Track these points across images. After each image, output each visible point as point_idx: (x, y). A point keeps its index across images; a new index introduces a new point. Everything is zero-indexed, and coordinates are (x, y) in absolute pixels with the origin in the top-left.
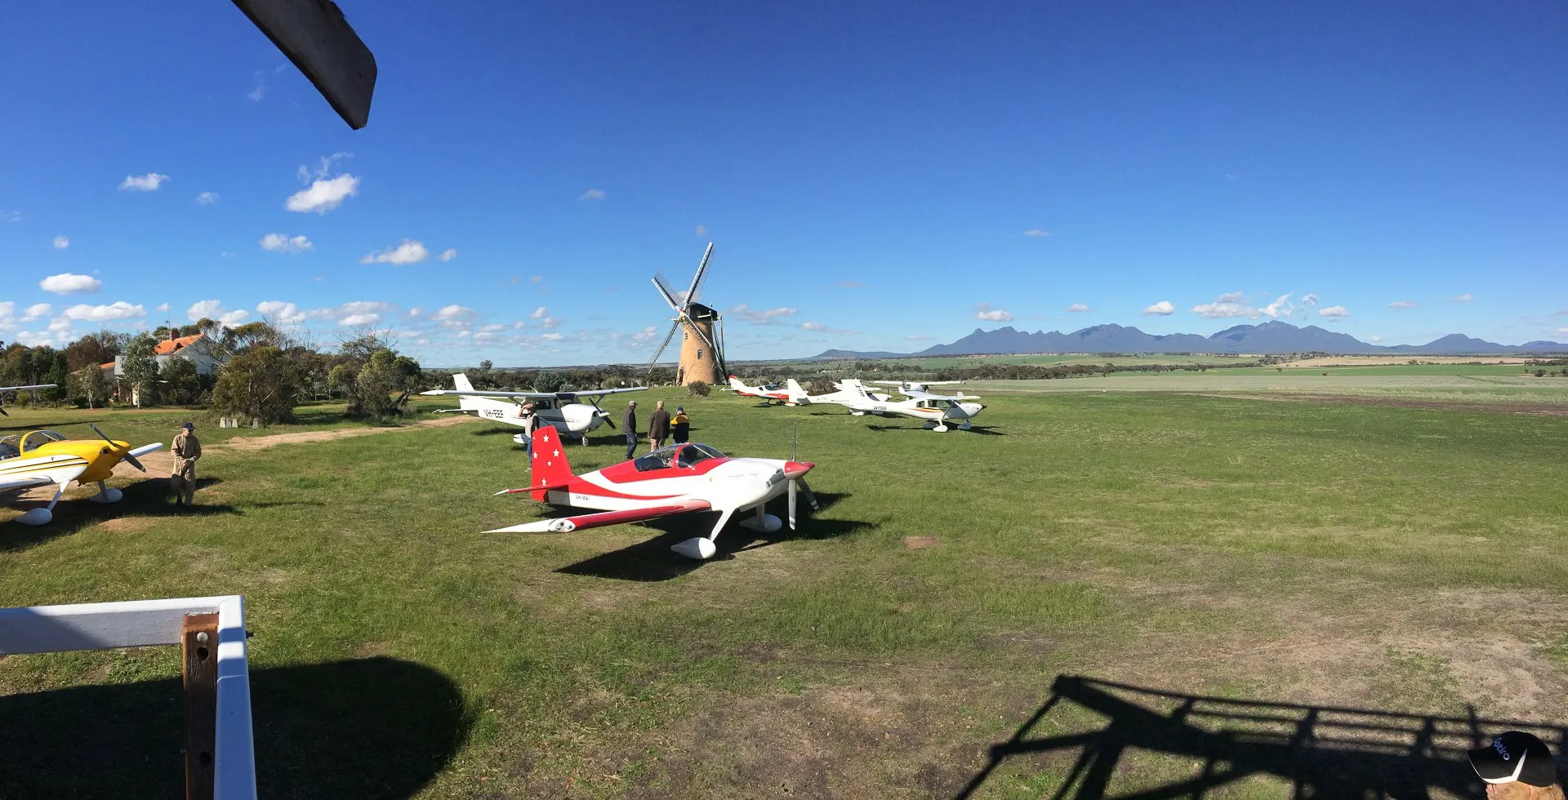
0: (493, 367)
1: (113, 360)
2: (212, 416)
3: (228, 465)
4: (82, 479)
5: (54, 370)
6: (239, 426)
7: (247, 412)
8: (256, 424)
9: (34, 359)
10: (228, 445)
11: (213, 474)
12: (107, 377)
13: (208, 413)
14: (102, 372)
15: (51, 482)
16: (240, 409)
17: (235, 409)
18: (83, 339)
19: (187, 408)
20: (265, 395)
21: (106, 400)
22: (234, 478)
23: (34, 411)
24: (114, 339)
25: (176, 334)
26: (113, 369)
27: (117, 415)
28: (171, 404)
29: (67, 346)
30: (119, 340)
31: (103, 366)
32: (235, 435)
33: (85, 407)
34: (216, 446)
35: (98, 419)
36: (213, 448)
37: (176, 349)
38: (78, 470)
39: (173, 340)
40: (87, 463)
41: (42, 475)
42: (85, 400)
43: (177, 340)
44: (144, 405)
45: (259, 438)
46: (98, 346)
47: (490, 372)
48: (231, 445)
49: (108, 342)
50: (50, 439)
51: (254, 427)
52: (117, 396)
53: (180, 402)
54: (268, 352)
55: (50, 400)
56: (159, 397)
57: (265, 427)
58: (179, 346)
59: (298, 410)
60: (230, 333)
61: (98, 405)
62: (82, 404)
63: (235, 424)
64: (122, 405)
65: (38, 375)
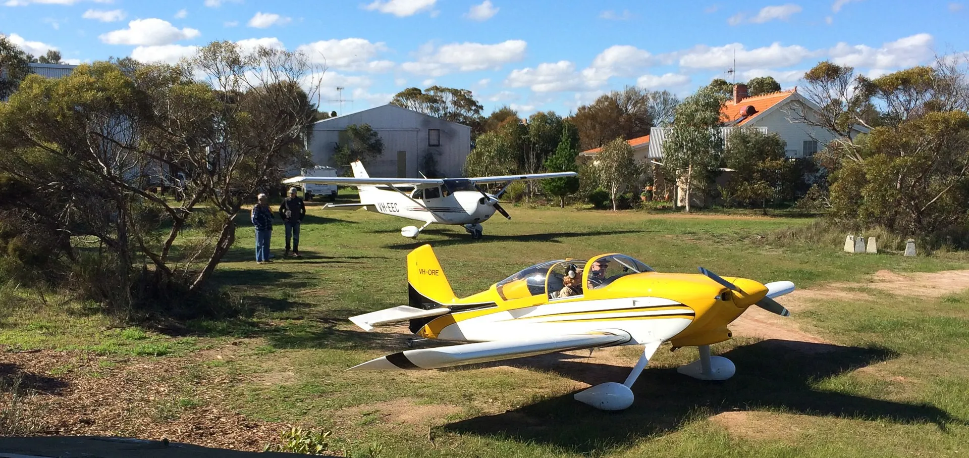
1: (647, 132)
2: (826, 230)
3: (898, 325)
4: (677, 342)
5: (563, 150)
6: (879, 251)
7: (891, 226)
8: (910, 248)
9: (532, 132)
10: (872, 286)
11: (877, 339)
12: (638, 160)
13: (816, 224)
14: (631, 152)
15: (631, 341)
16: (878, 221)
17: (872, 219)
18: (599, 101)
19: (765, 214)
20: (929, 197)
21: (636, 198)
22: (917, 351)
23: (532, 212)
24: (644, 100)
25: (743, 91)
26: (646, 148)
27: (660, 222)
28: (740, 205)
29: (575, 111)
30: (651, 102)
31: (635, 143)
32: (871, 268)
33: (605, 208)
34: (855, 285)
35: (634, 228)
36: (851, 290)
37: (745, 117)
38: (676, 325)
39: (739, 101)
40: (693, 314)
41: (619, 328)
42: (605, 196)
43: (747, 102)
44: (694, 208)
45: (927, 275)
46: (620, 112)
48: (881, 286)
49: (635, 105)
50: (626, 269)
51: (906, 253)
52: (650, 191)
53: (757, 204)
54: (946, 121)
55: (556, 194)
56: (719, 195)
57: (928, 255)
58: (751, 111)
60: (870, 88)
61: (624, 204)
62: (600, 201)
63: (872, 247)
64: (659, 206)
65: (538, 157)
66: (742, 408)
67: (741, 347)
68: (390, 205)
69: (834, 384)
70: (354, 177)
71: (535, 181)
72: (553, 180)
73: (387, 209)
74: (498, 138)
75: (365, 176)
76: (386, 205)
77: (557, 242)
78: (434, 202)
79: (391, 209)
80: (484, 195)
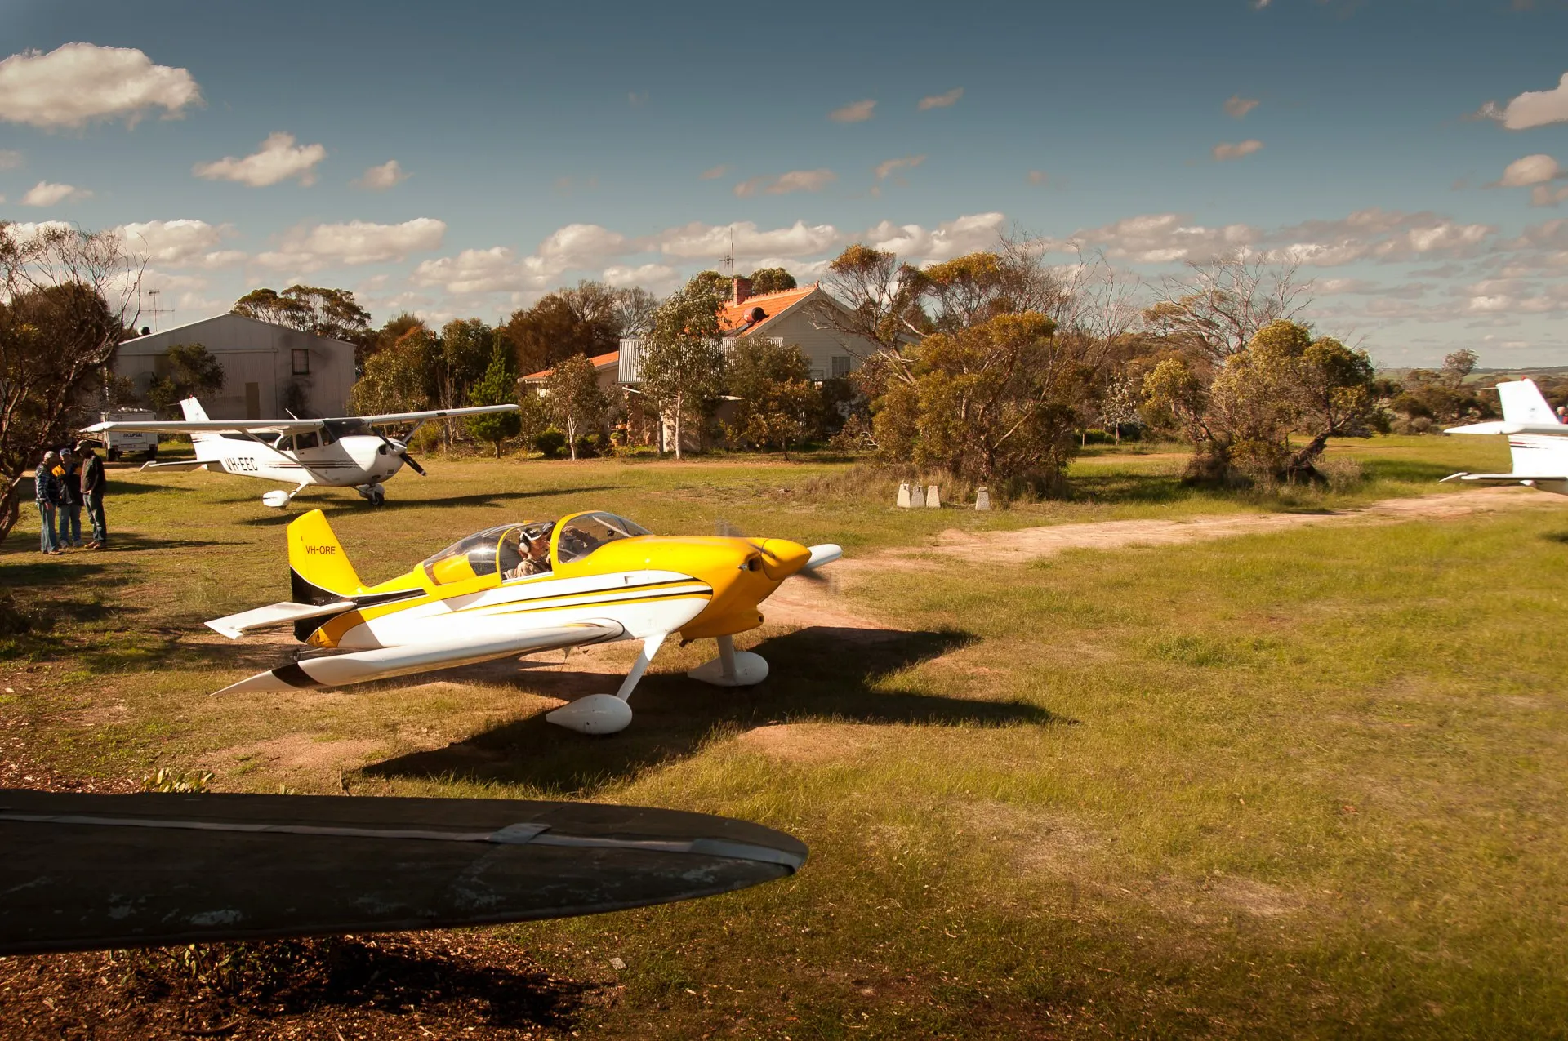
0: (1478, 365)
1: (614, 347)
2: (871, 478)
3: (976, 601)
4: (688, 633)
5: (495, 374)
6: (943, 505)
7: (955, 469)
8: (983, 500)
9: (449, 350)
10: (938, 551)
11: (954, 622)
12: (604, 387)
13: (858, 471)
14: (594, 376)
15: (623, 635)
16: (939, 462)
17: (931, 461)
18: (543, 304)
19: (787, 460)
20: (1002, 429)
21: (605, 440)
22: (1003, 633)
23: (453, 466)
24: (607, 300)
25: (746, 287)
26: (614, 369)
27: (640, 474)
28: (751, 447)
29: (507, 321)
30: (617, 304)
31: (599, 361)
32: (935, 528)
33: (559, 456)
34: (915, 550)
35: (605, 483)
36: (912, 557)
37: (751, 324)
38: (688, 608)
39: (741, 301)
40: (710, 592)
41: (606, 617)
42: (559, 439)
43: (753, 302)
44: (687, 453)
45: (1008, 534)
46: (574, 320)
47: (1469, 379)
48: (949, 550)
49: (594, 309)
50: (612, 533)
51: (978, 505)
52: (623, 431)
53: (774, 445)
54: (1018, 325)
55: (488, 439)
56: (721, 433)
57: (1006, 507)
58: (759, 315)
59: (1080, 466)
60: (917, 281)
61: (586, 451)
62: (551, 448)
63: (933, 499)
64: (637, 450)
65: (459, 386)
66: (781, 719)
67: (771, 640)
68: (243, 461)
69: (898, 681)
70: (185, 420)
71: (456, 418)
72: (483, 417)
73: (240, 467)
74: (394, 361)
75: (204, 418)
76: (237, 461)
77: (497, 506)
78: (311, 454)
79: (245, 467)
80: (385, 440)
